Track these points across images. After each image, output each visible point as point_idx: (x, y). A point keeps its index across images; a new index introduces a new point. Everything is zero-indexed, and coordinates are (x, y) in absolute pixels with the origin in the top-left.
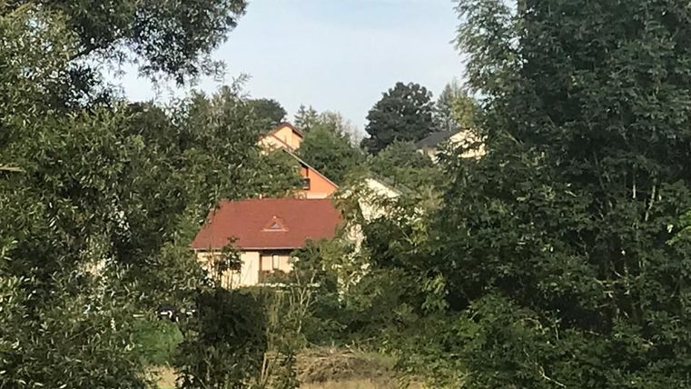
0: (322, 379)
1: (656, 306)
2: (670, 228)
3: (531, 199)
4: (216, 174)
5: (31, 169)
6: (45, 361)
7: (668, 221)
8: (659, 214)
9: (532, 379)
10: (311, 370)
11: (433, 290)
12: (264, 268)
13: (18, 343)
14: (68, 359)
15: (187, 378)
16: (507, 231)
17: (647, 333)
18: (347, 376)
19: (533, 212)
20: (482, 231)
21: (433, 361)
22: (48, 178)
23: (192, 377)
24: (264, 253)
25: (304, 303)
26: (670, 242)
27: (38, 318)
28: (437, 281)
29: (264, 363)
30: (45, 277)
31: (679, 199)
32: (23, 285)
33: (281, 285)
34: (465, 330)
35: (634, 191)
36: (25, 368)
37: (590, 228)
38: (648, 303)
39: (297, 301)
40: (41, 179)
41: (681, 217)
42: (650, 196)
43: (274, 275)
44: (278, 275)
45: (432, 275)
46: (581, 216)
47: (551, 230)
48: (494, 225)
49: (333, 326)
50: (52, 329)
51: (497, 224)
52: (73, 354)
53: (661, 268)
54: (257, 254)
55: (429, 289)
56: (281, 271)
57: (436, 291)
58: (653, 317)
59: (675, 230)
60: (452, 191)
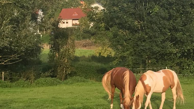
0: (85, 46)
1: (148, 28)
2: (151, 12)
3: (122, 6)
4: (54, 3)
5: (13, 2)
6: (18, 43)
7: (150, 10)
8: (149, 9)
9: (122, 44)
10: (83, 44)
11: (102, 26)
12: (73, 23)
13: (12, 39)
14: (23, 42)
15: (52, 46)
16: (117, 13)
17: (146, 34)
18: (91, 45)
19: (122, 9)
20: (111, 14)
21: (102, 41)
22: (17, 4)
23: (53, 46)
24: (73, 20)
25: (82, 30)
26: (151, 15)
27: (16, 34)
28: (102, 24)
29: (68, 42)
30: (17, 25)
31: (153, 5)
32: (12, 27)
33: (77, 27)
34: (109, 34)
35: (143, 4)
36: (14, 44)
37: (134, 12)
38: (147, 28)
39: (80, 30)
40: (15, 4)
41: (153, 9)
42: (147, 5)
43: (75, 24)
44: (76, 24)
45: (102, 23)
46: (132, 10)
47: (126, 13)
48: (114, 12)
49: (88, 35)
50: (19, 36)
51: (115, 12)
52: (24, 41)
53: (149, 20)
54: (72, 20)
55: (101, 26)
56: (77, 24)
57: (102, 27)
58: (147, 31)
59: (152, 12)
60: (105, 5)
